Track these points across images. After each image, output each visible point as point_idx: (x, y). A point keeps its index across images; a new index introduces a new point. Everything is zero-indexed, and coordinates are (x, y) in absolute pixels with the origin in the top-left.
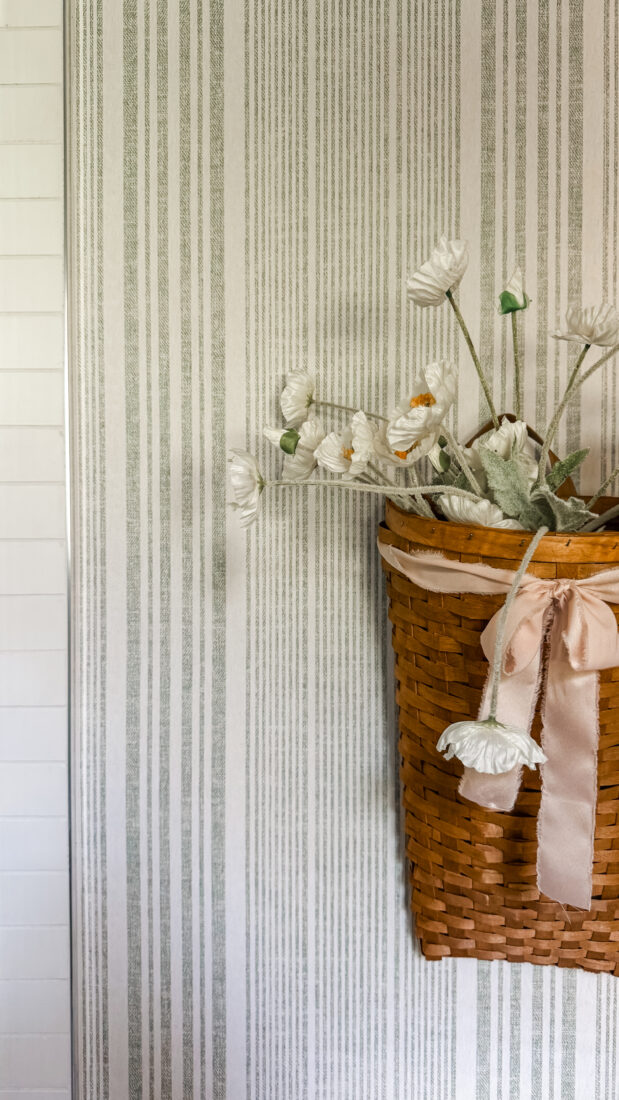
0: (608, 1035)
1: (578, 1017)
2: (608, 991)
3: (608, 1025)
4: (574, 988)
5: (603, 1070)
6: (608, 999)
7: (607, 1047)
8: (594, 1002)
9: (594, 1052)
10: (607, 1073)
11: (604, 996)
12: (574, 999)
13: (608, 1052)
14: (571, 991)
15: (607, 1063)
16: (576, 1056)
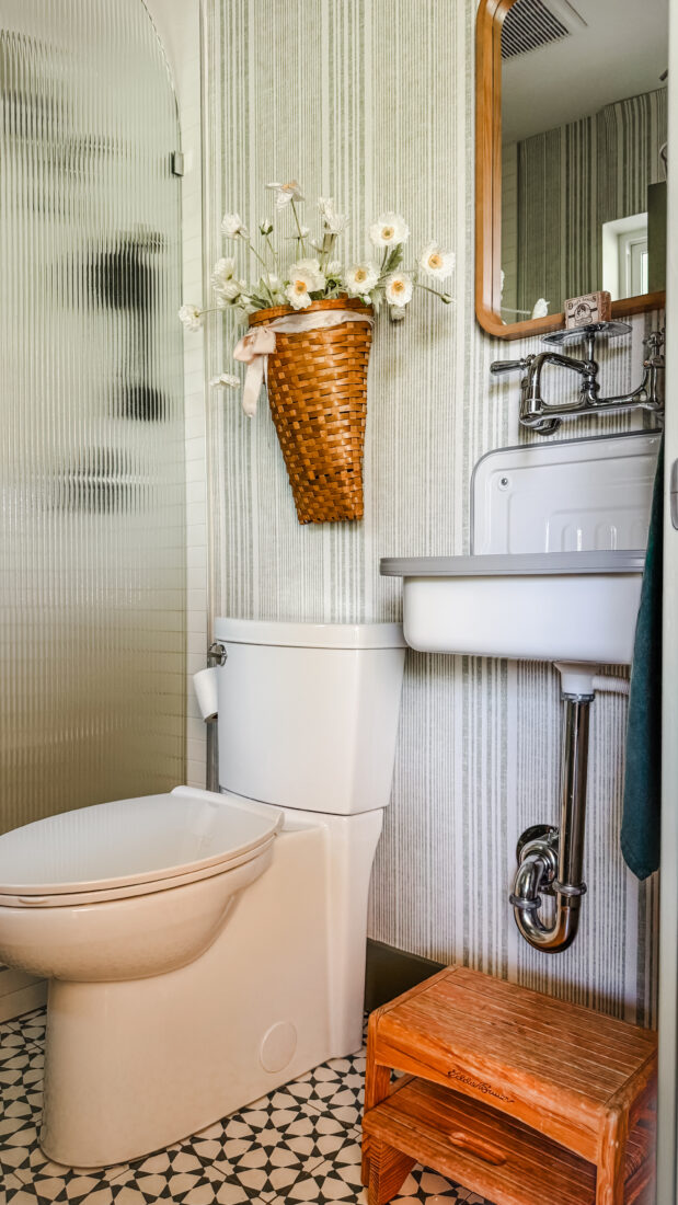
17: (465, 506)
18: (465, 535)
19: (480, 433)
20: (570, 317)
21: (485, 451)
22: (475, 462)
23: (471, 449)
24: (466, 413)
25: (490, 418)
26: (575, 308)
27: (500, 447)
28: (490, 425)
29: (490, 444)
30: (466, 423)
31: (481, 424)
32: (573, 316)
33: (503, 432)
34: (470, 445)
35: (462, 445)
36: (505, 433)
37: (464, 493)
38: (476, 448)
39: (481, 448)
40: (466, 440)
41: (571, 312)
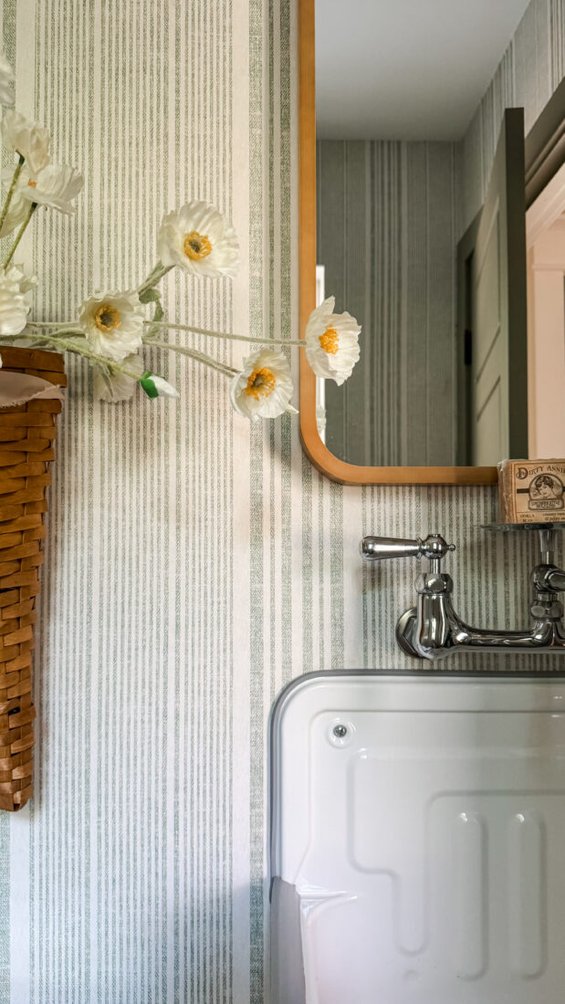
0: (41, 883)
1: (11, 865)
2: (41, 838)
3: (41, 873)
4: (8, 836)
5: (36, 917)
6: (41, 846)
7: (41, 895)
8: (28, 850)
9: (28, 900)
10: (41, 919)
11: (36, 844)
12: (7, 847)
13: (41, 899)
14: (5, 839)
15: (41, 910)
16: (10, 904)
17: (255, 769)
18: (254, 824)
19: (287, 637)
20: (520, 491)
21: (297, 672)
22: (278, 691)
23: (267, 665)
24: (256, 597)
25: (307, 614)
26: (530, 478)
27: (328, 666)
28: (308, 626)
29: (308, 657)
30: (256, 613)
31: (287, 622)
32: (527, 491)
33: (334, 641)
34: (267, 654)
35: (247, 653)
36: (338, 642)
37: (254, 744)
38: (278, 664)
39: (287, 663)
40: (256, 645)
41: (525, 484)
